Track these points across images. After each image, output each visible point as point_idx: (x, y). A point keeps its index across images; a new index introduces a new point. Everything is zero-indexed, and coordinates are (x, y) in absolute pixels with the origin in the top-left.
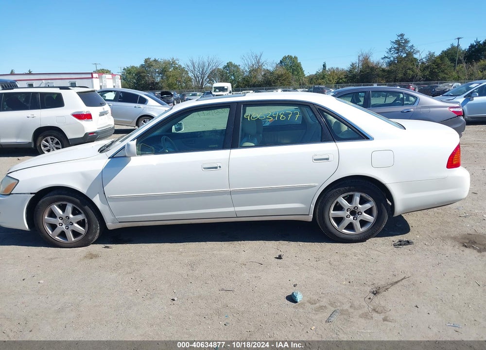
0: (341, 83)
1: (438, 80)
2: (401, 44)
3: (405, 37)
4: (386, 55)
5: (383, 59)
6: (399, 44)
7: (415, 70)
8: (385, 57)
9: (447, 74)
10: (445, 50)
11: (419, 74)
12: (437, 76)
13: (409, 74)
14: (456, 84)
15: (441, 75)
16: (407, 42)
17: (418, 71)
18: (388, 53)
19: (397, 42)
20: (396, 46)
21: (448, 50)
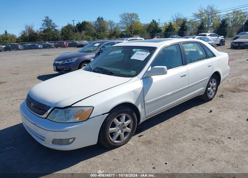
0: (19, 42)
1: (69, 40)
2: (48, 22)
3: (49, 18)
4: (42, 27)
5: (40, 29)
6: (47, 22)
7: (58, 35)
8: (41, 28)
9: (72, 37)
10: (66, 26)
11: (60, 37)
12: (68, 38)
13: (56, 37)
14: (85, 41)
15: (70, 38)
16: (51, 21)
17: (59, 35)
18: (42, 26)
19: (46, 21)
20: (45, 23)
21: (67, 26)
